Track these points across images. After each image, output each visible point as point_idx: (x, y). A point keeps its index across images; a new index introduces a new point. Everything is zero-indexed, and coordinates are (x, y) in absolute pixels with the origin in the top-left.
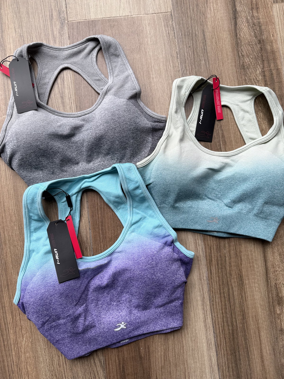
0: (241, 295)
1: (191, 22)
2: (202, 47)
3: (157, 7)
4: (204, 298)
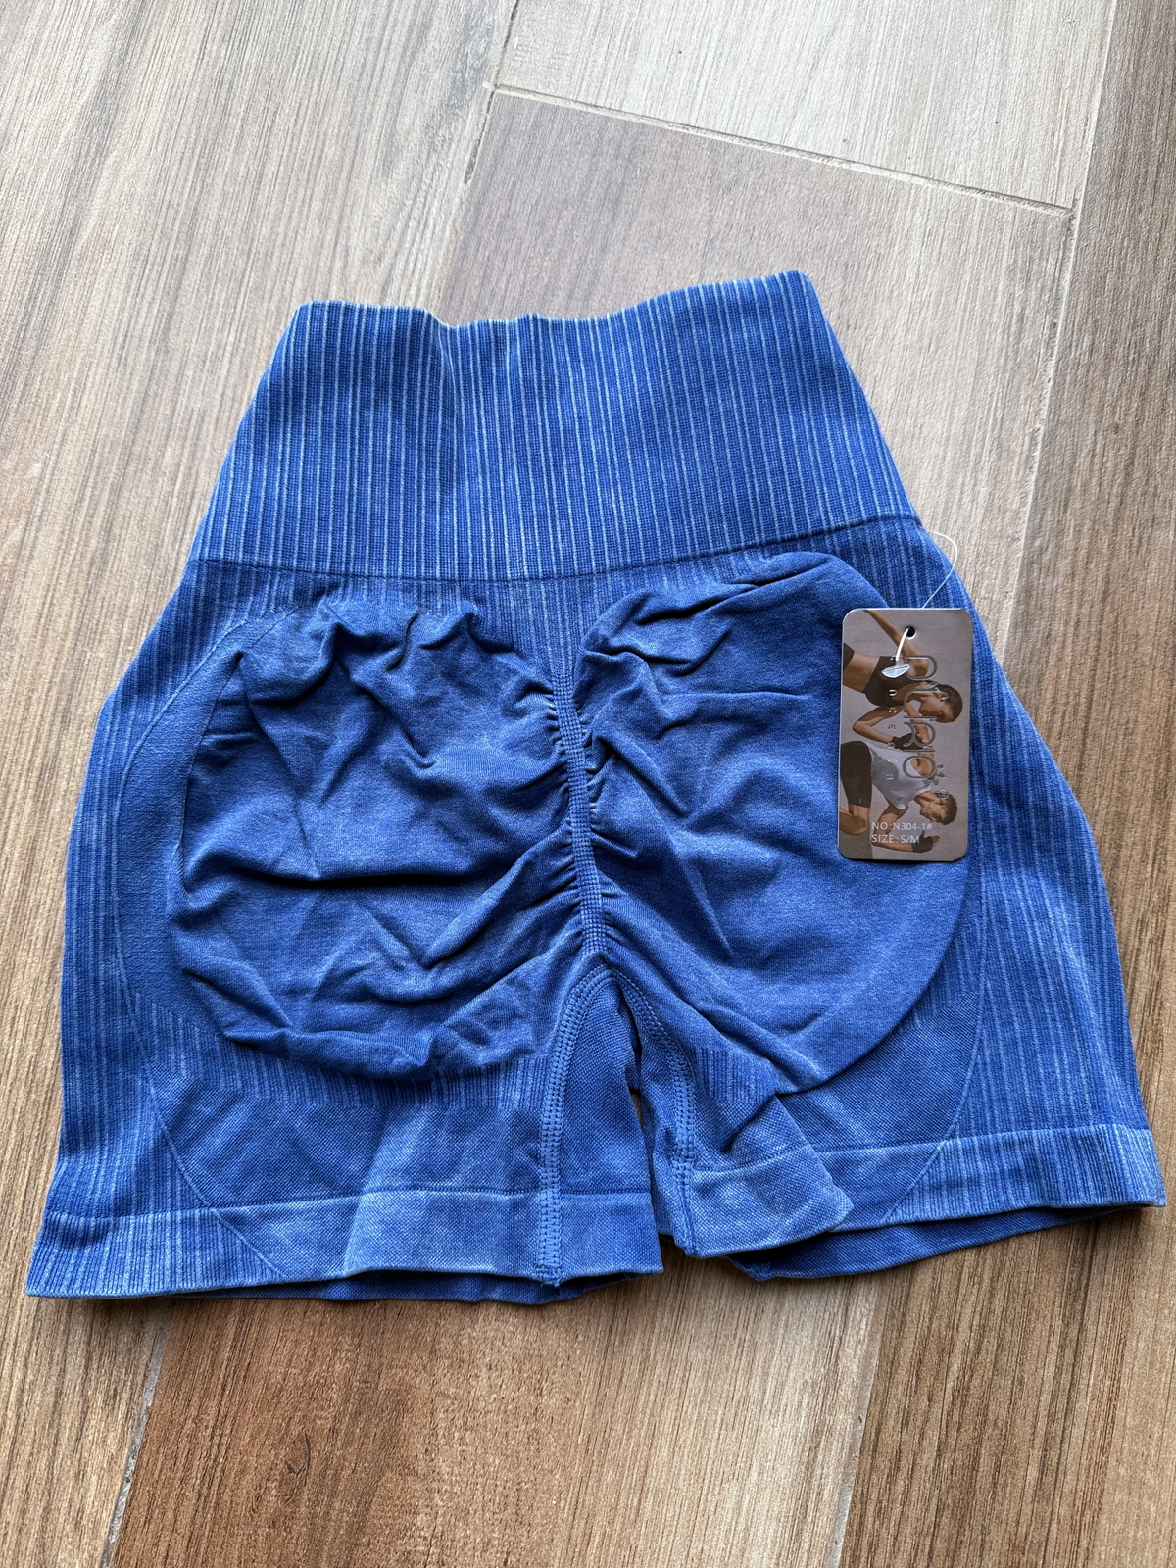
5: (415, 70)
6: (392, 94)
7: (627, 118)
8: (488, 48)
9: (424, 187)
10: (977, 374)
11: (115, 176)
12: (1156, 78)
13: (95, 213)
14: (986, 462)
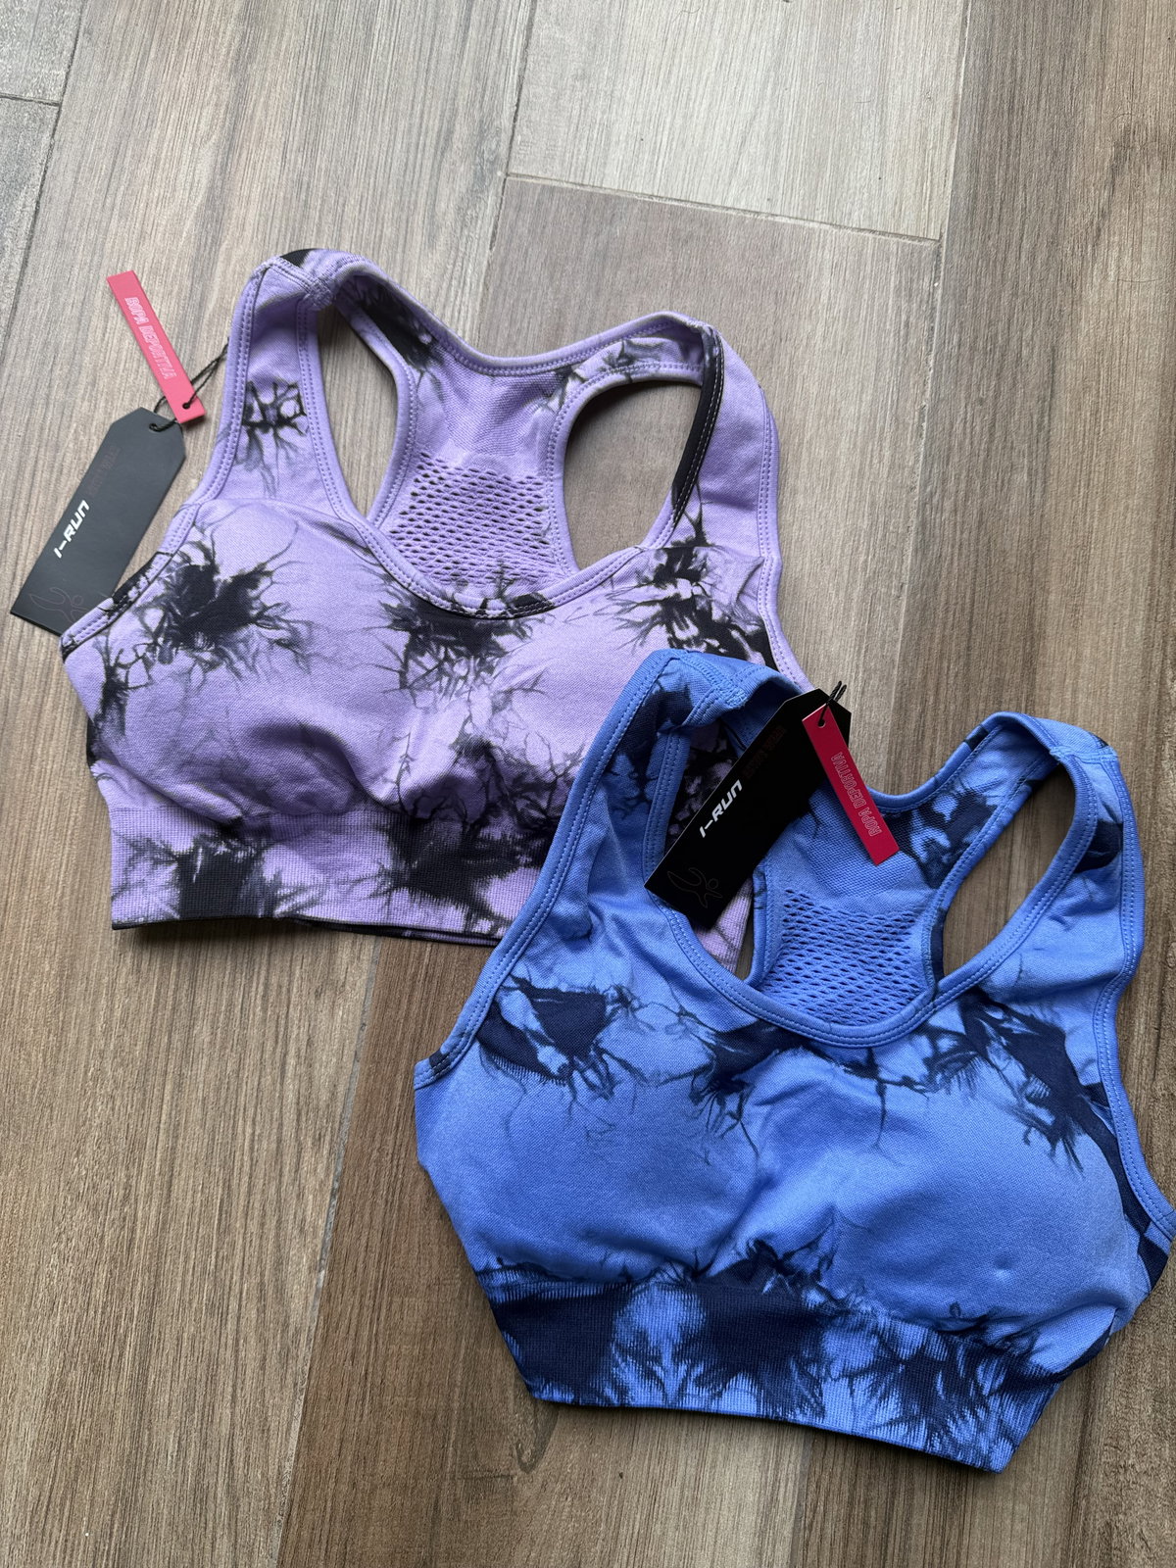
0: (943, 1537)
1: (1010, 302)
2: (1031, 415)
3: (883, 207)
4: (773, 1501)
5: (446, 166)
6: (430, 185)
7: (608, 192)
8: (498, 145)
9: (461, 255)
10: (878, 368)
11: (228, 259)
12: (996, 136)
13: (216, 288)
14: (888, 435)
